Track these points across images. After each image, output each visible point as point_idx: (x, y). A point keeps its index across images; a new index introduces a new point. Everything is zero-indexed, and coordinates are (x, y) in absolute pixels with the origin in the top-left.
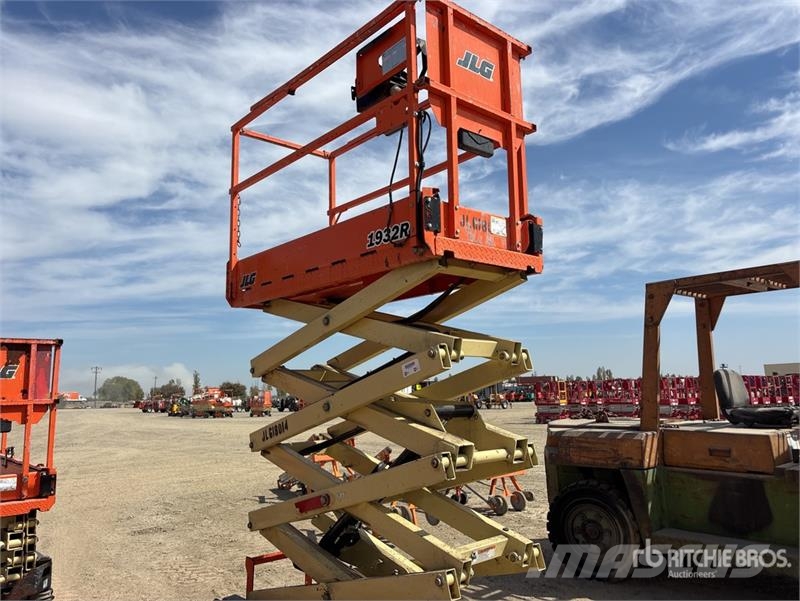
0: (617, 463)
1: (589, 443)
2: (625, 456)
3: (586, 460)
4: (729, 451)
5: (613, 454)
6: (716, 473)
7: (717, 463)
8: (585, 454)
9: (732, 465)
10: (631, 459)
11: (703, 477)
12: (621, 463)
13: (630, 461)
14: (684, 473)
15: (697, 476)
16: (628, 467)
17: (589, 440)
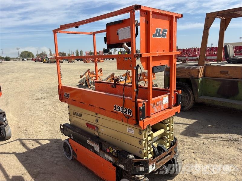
1: (180, 70)
3: (179, 75)
5: (188, 74)
7: (222, 75)
10: (195, 75)
12: (191, 77)
13: (194, 76)
16: (193, 77)
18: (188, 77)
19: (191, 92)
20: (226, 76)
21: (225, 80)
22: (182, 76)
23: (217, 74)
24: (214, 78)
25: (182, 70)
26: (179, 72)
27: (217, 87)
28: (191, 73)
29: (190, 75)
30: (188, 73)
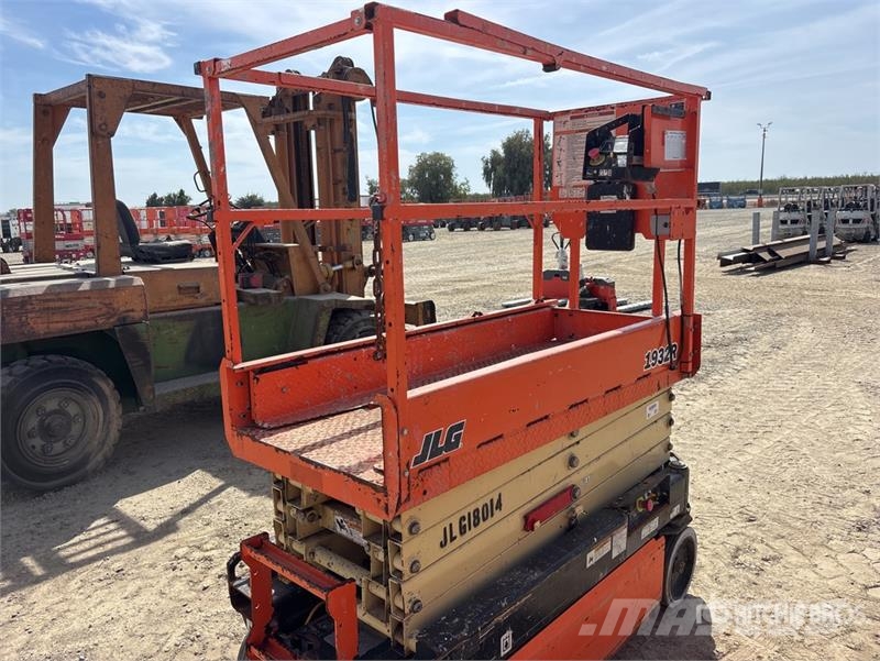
0: (112, 320)
1: (61, 300)
2: (122, 309)
3: (61, 325)
4: (198, 288)
5: (105, 310)
6: (192, 311)
7: (187, 301)
8: (56, 318)
9: (202, 301)
10: (133, 311)
11: (180, 318)
12: (118, 320)
13: (131, 314)
14: (162, 318)
15: (174, 318)
16: (128, 321)
17: (62, 296)
18: (104, 323)
19: (108, 385)
20: (196, 301)
21: (203, 313)
22: (78, 324)
23: (170, 297)
24: (169, 314)
25: (69, 300)
26: (55, 308)
27: (184, 341)
28: (115, 306)
29: (115, 314)
30: (101, 306)
